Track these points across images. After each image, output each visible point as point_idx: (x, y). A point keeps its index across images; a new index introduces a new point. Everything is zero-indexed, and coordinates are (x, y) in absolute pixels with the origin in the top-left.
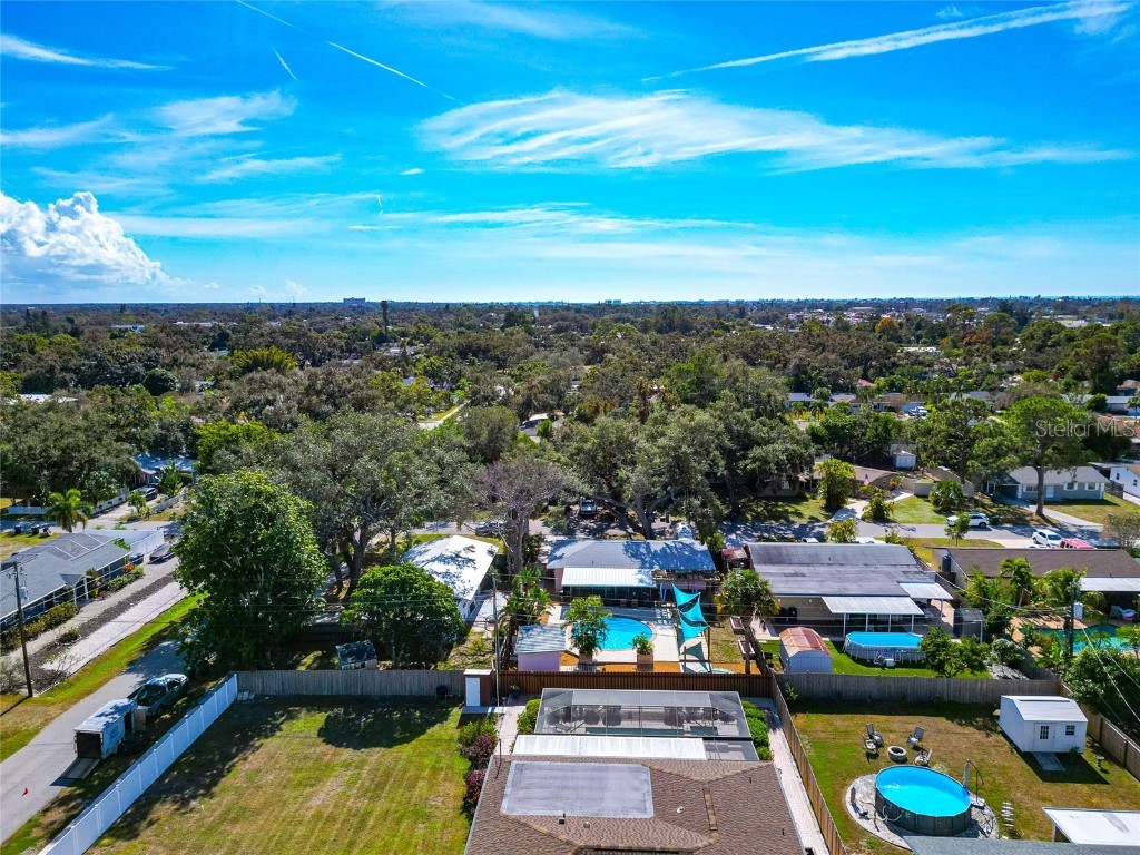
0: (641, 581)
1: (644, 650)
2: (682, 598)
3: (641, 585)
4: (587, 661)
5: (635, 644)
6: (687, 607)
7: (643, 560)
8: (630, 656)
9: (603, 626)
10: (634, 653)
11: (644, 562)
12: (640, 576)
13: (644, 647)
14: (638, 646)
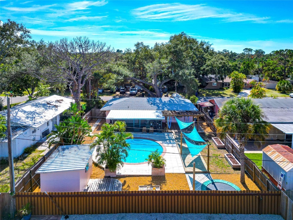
0: (158, 116)
1: (158, 164)
2: (183, 125)
3: (158, 118)
4: (112, 175)
5: (150, 160)
6: (189, 129)
7: (158, 106)
8: (147, 169)
9: (125, 145)
10: (150, 167)
11: (159, 107)
12: (157, 114)
13: (158, 162)
14: (153, 160)
